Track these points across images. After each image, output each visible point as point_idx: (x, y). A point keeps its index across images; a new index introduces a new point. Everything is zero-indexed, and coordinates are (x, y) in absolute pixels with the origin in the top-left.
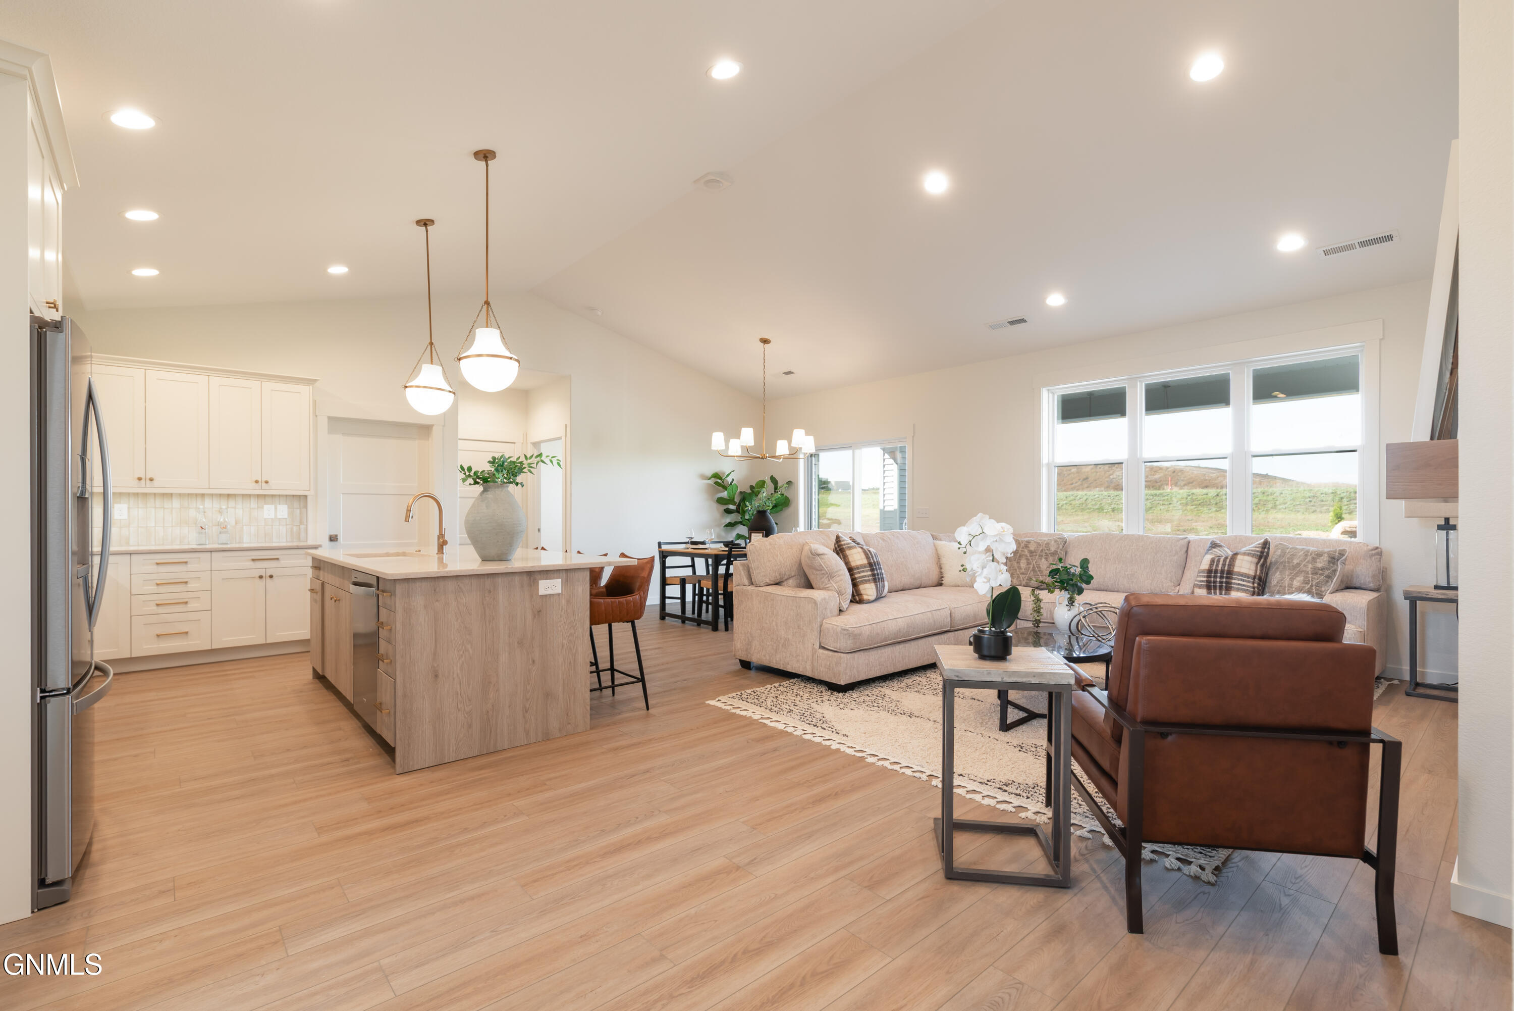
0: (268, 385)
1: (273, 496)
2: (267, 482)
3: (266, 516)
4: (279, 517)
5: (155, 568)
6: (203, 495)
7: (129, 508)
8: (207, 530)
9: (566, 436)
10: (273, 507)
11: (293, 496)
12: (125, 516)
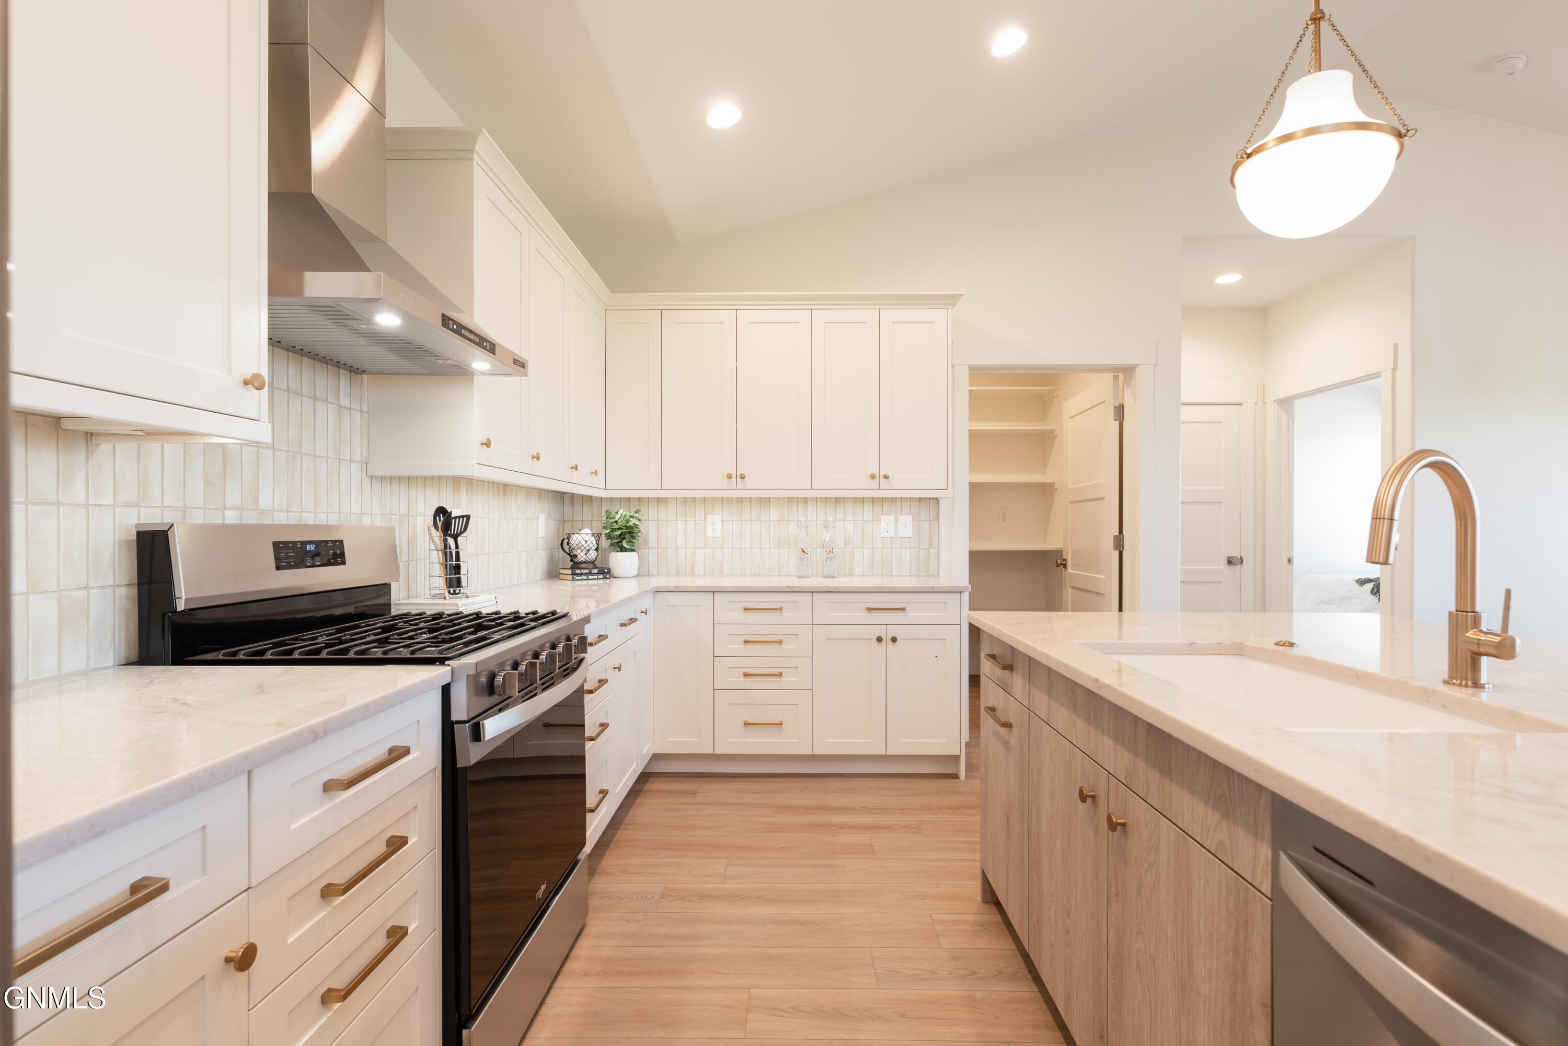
0: (890, 315)
1: (893, 500)
2: (886, 477)
3: (884, 534)
4: (901, 534)
5: (741, 616)
6: (805, 500)
7: (722, 521)
8: (809, 554)
9: (1394, 369)
10: (891, 518)
11: (920, 499)
12: (718, 533)
